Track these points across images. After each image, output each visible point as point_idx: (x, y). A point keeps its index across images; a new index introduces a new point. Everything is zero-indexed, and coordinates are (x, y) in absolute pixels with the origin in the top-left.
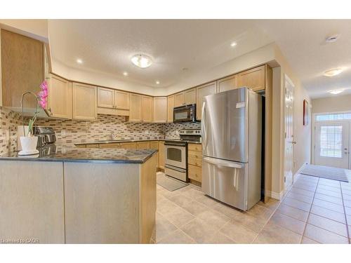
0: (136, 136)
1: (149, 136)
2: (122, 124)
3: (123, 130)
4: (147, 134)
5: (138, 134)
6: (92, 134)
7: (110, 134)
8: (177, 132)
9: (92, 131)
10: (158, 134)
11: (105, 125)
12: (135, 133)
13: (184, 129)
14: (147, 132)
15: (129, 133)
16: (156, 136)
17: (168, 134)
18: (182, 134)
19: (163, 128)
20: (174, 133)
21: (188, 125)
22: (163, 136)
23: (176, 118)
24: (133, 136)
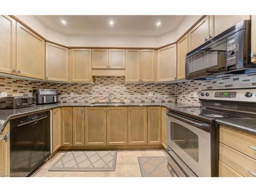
0: (137, 99)
1: (154, 99)
2: (121, 85)
3: (122, 92)
4: (151, 96)
5: (139, 96)
6: (93, 96)
7: (108, 96)
8: (196, 95)
9: (93, 93)
10: (166, 96)
11: (104, 87)
12: (136, 95)
13: (210, 89)
14: (150, 95)
15: (129, 96)
16: (164, 99)
17: (181, 97)
18: (205, 97)
19: (174, 88)
20: (190, 95)
21: (220, 82)
22: (173, 100)
23: (191, 71)
24: (133, 99)
